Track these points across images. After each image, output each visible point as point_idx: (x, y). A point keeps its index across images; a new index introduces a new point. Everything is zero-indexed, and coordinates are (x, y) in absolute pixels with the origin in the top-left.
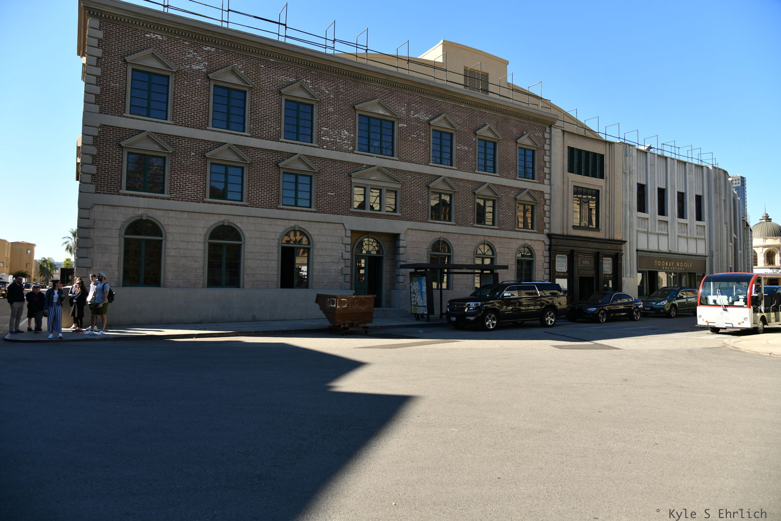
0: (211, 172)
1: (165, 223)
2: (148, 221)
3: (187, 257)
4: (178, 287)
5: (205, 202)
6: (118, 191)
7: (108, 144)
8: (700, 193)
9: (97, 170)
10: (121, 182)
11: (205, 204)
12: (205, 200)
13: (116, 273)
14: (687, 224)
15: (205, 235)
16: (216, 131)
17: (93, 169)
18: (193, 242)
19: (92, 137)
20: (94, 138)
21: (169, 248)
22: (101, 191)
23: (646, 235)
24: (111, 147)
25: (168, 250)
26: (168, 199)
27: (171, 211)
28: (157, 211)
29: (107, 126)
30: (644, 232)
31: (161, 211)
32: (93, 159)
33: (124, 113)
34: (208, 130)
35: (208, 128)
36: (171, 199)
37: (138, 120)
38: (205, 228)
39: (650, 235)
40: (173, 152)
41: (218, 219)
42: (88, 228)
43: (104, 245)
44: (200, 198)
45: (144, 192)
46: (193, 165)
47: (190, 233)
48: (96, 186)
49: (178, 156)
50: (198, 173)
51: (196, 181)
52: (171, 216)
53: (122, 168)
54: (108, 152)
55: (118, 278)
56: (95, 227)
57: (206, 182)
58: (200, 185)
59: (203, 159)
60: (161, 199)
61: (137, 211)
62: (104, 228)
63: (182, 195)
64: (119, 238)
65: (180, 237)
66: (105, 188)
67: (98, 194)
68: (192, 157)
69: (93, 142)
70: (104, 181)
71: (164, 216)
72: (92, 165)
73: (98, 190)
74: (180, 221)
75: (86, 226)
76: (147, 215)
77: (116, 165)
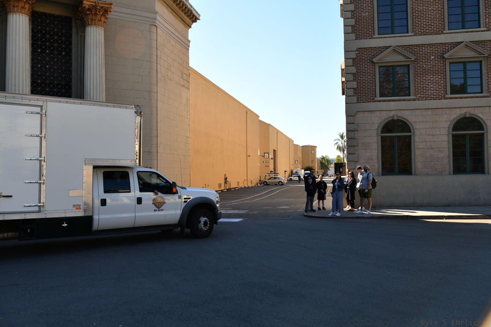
0: (450, 71)
1: (413, 120)
2: (398, 120)
3: (433, 148)
4: (427, 174)
5: (446, 98)
6: (374, 99)
7: (364, 63)
9: (357, 84)
10: (376, 91)
11: (447, 100)
12: (446, 96)
13: (377, 165)
15: (448, 128)
16: (452, 33)
17: (354, 85)
18: (438, 135)
19: (352, 60)
20: (353, 60)
21: (417, 142)
22: (360, 100)
24: (366, 64)
25: (416, 144)
26: (414, 100)
27: (417, 110)
28: (405, 111)
29: (362, 48)
31: (409, 111)
32: (353, 76)
33: (374, 35)
34: (444, 33)
35: (444, 32)
36: (416, 100)
37: (385, 39)
38: (448, 121)
40: (415, 60)
41: (459, 113)
42: (354, 131)
43: (366, 143)
44: (442, 95)
45: (394, 97)
46: (433, 67)
47: (434, 127)
48: (357, 97)
49: (419, 61)
50: (439, 74)
51: (437, 81)
52: (417, 114)
53: (375, 80)
54: (364, 69)
55: (378, 169)
56: (359, 129)
57: (446, 80)
58: (441, 84)
59: (442, 60)
60: (408, 100)
61: (390, 113)
62: (365, 130)
63: (425, 94)
64: (377, 136)
65: (426, 131)
66: (364, 98)
67: (359, 104)
68: (432, 61)
69: (353, 63)
70: (362, 92)
71: (411, 115)
72: (354, 81)
73: (359, 100)
74: (426, 117)
75: (352, 129)
76: (397, 115)
77: (371, 78)
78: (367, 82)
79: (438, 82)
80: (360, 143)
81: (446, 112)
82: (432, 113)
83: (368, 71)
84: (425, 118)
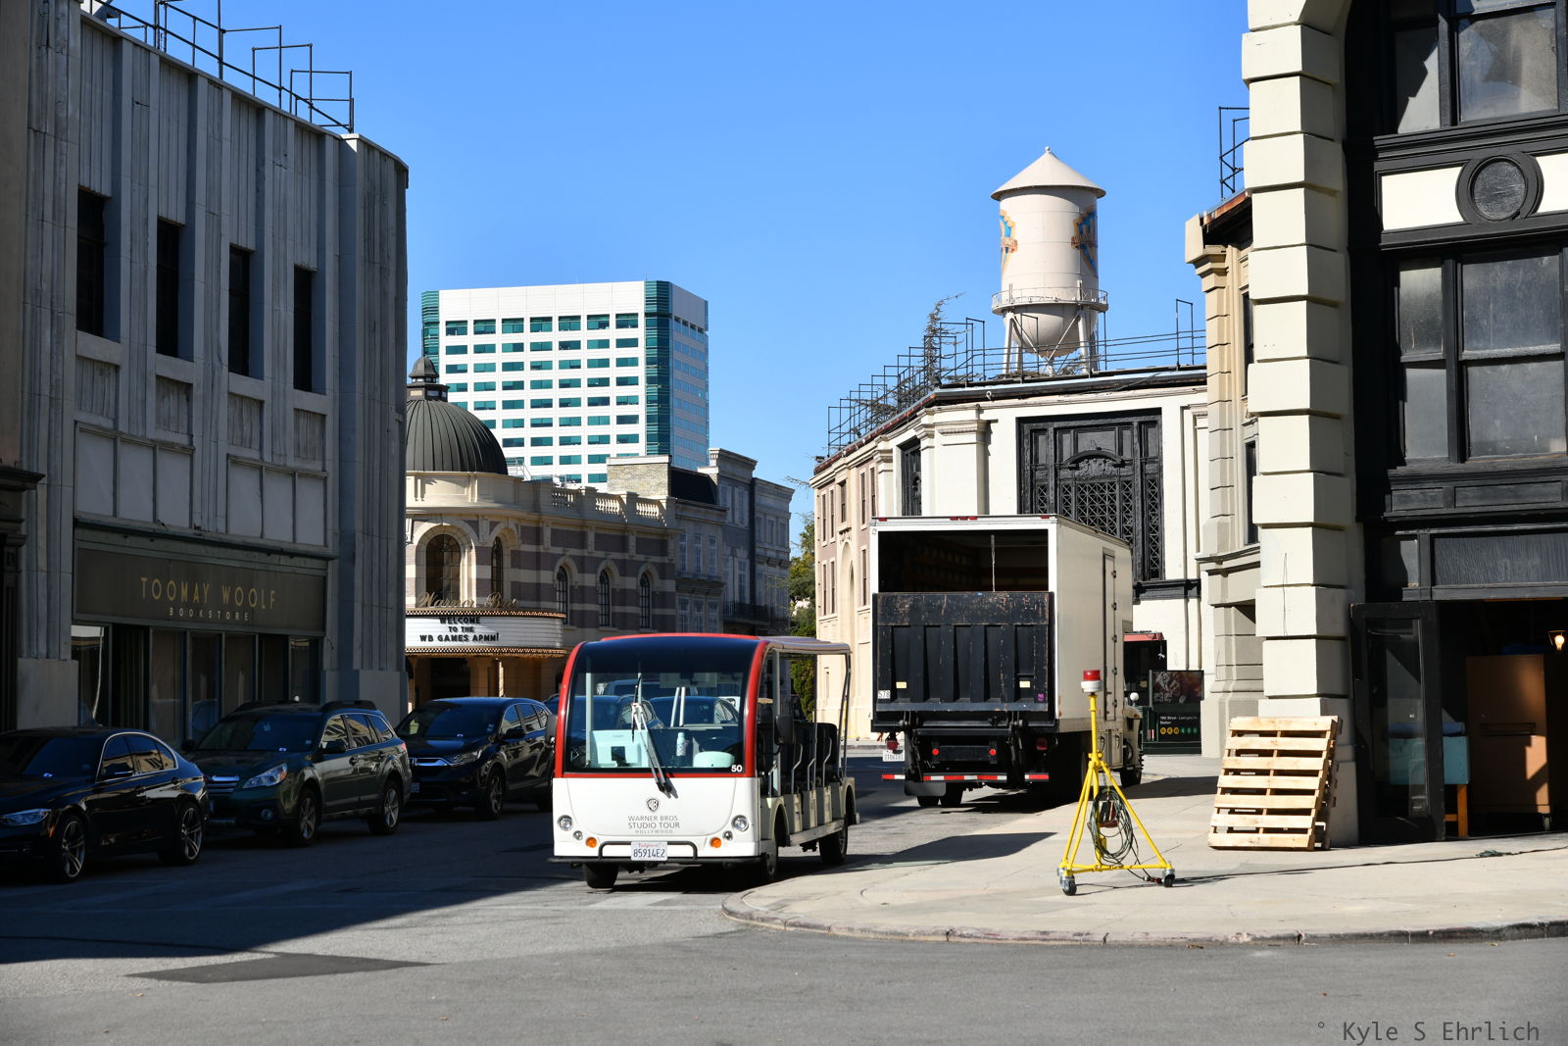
8: (310, 261)
14: (261, 403)
23: (106, 447)
30: (98, 433)
39: (123, 450)
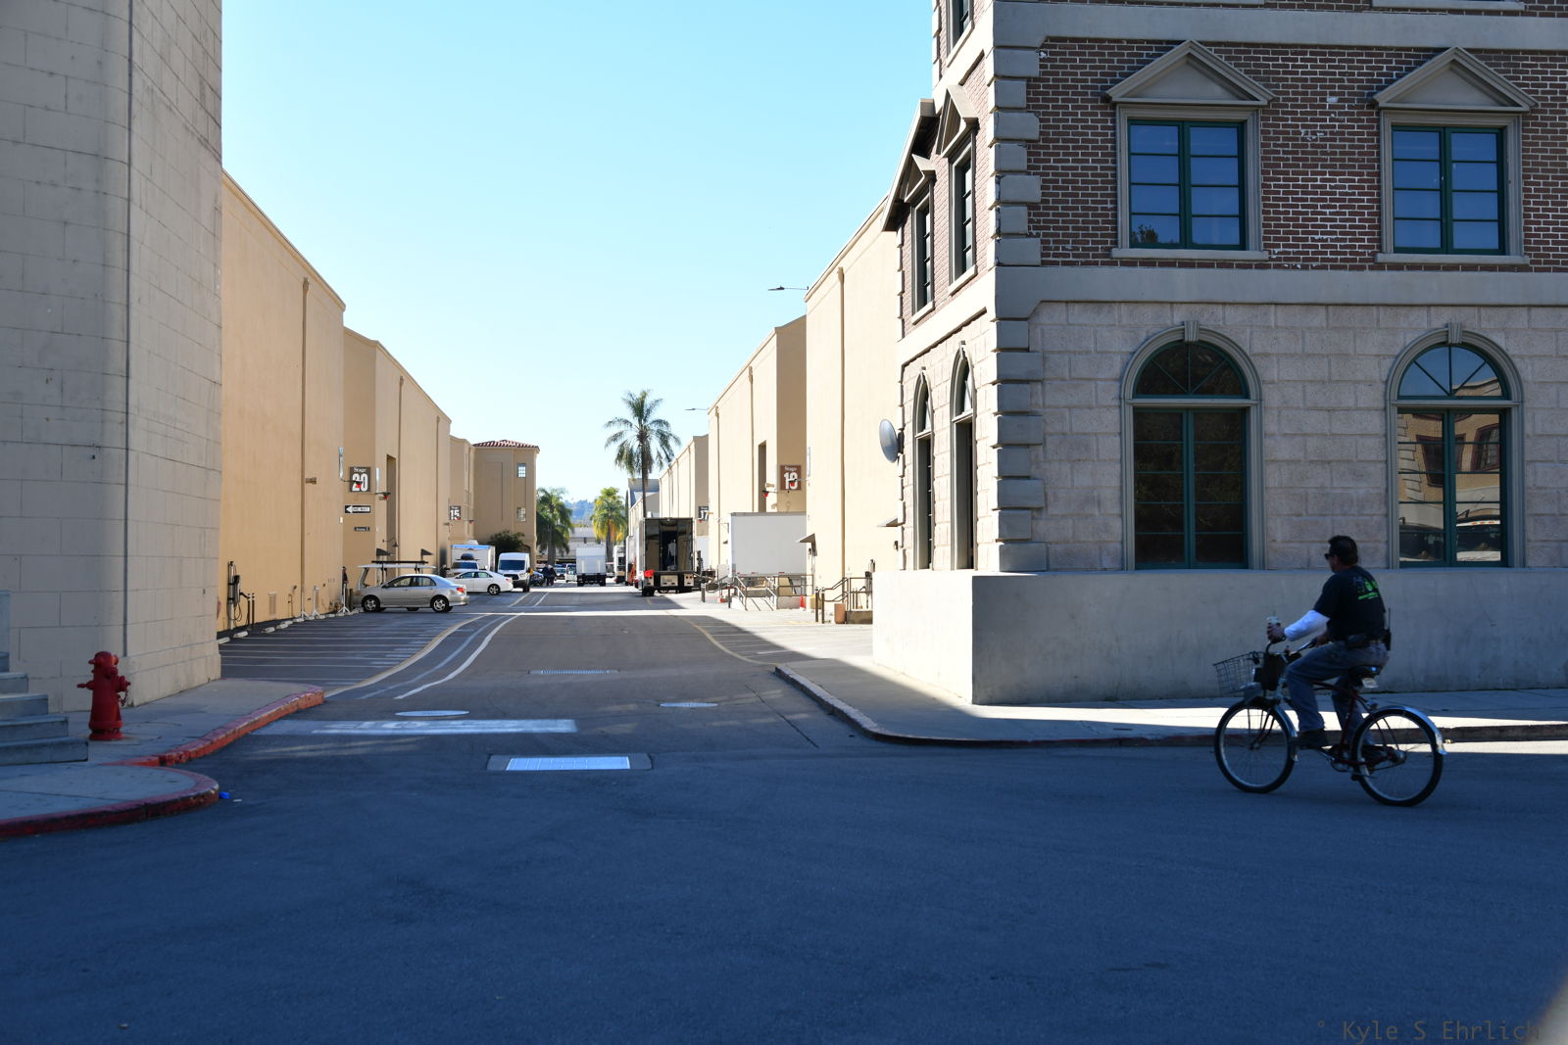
1: (1256, 351)
2: (1203, 345)
3: (1329, 462)
4: (1308, 567)
5: (1380, 267)
6: (1108, 252)
7: (1070, 101)
9: (1042, 188)
10: (1116, 222)
11: (1381, 274)
12: (1380, 258)
13: (1116, 525)
15: (1387, 382)
17: (1032, 188)
18: (1347, 409)
19: (1024, 83)
20: (1028, 86)
21: (1272, 435)
22: (1055, 255)
24: (1078, 107)
25: (1267, 442)
26: (1262, 266)
27: (1273, 307)
28: (1228, 308)
29: (1064, 40)
31: (1241, 309)
32: (1029, 154)
35: (1375, 3)
36: (1267, 267)
37: (1155, 8)
38: (1389, 356)
40: (1268, 106)
41: (1425, 325)
42: (1027, 382)
43: (1077, 434)
44: (1364, 254)
45: (1185, 248)
46: (1335, 140)
47: (1336, 377)
48: (1042, 242)
49: (1284, 113)
50: (1354, 167)
51: (1347, 194)
52: (1273, 325)
53: (1115, 175)
54: (1070, 127)
55: (1122, 543)
56: (1048, 375)
57: (1379, 194)
58: (1360, 207)
59: (1364, 114)
60: (1239, 266)
61: (1169, 314)
62: (1072, 379)
63: (1304, 246)
64: (1120, 407)
65: (1304, 395)
66: (1069, 246)
67: (1049, 269)
68: (1328, 114)
69: (1028, 100)
70: (1064, 222)
71: (1251, 326)
72: (1029, 174)
73: (1048, 255)
74: (1303, 338)
75: (1021, 374)
76: (1199, 324)
77: (1098, 165)
78: (1083, 182)
79: (1350, 200)
80: (1051, 434)
81: (1378, 321)
82: (1327, 320)
83: (1087, 134)
84: (1300, 341)
